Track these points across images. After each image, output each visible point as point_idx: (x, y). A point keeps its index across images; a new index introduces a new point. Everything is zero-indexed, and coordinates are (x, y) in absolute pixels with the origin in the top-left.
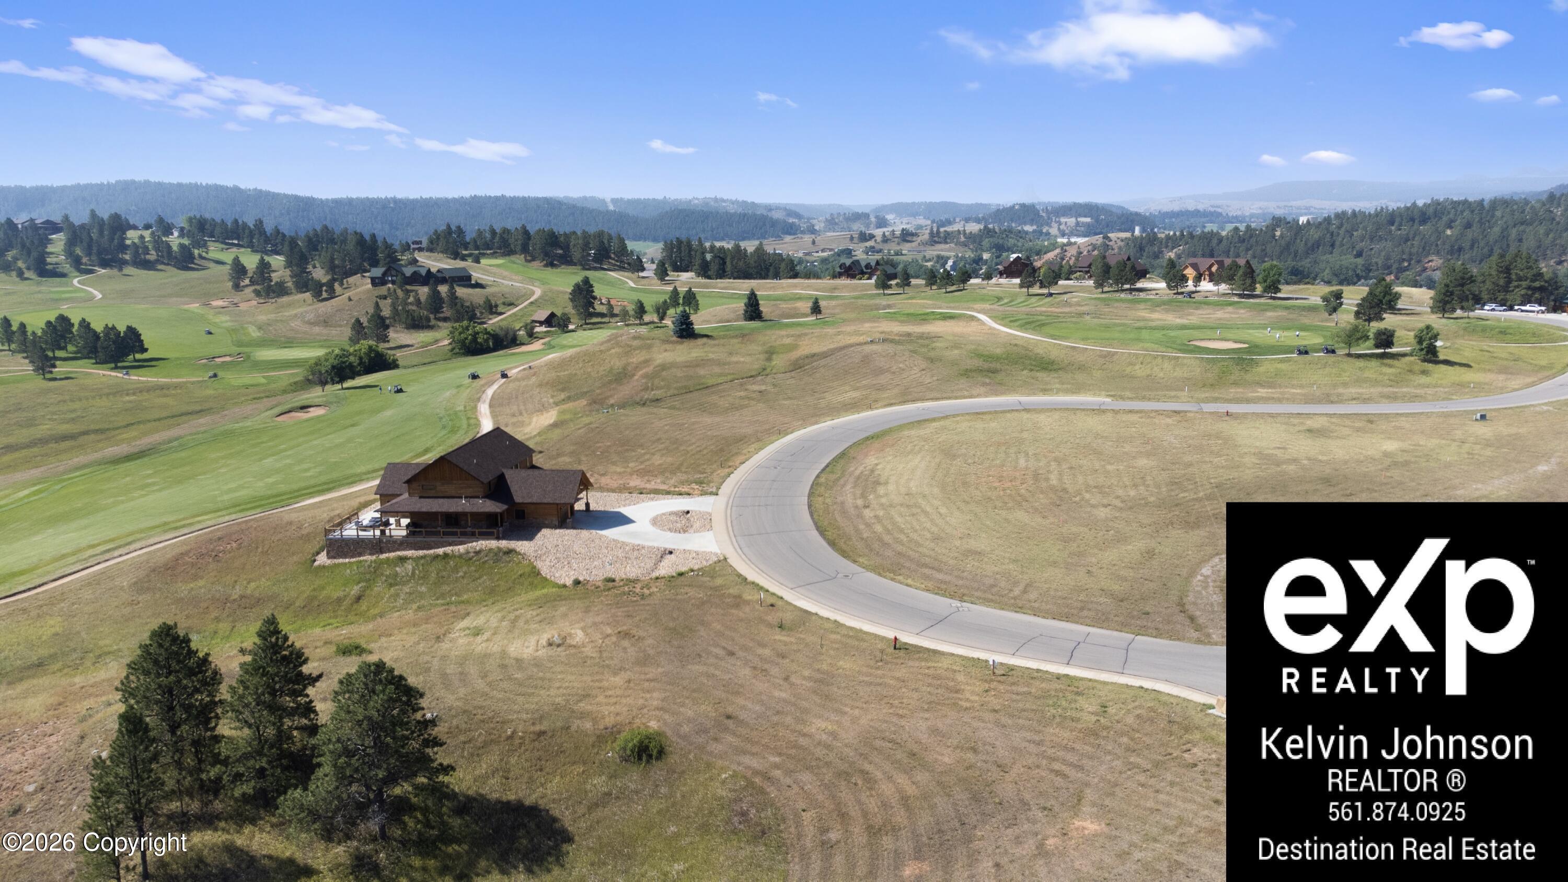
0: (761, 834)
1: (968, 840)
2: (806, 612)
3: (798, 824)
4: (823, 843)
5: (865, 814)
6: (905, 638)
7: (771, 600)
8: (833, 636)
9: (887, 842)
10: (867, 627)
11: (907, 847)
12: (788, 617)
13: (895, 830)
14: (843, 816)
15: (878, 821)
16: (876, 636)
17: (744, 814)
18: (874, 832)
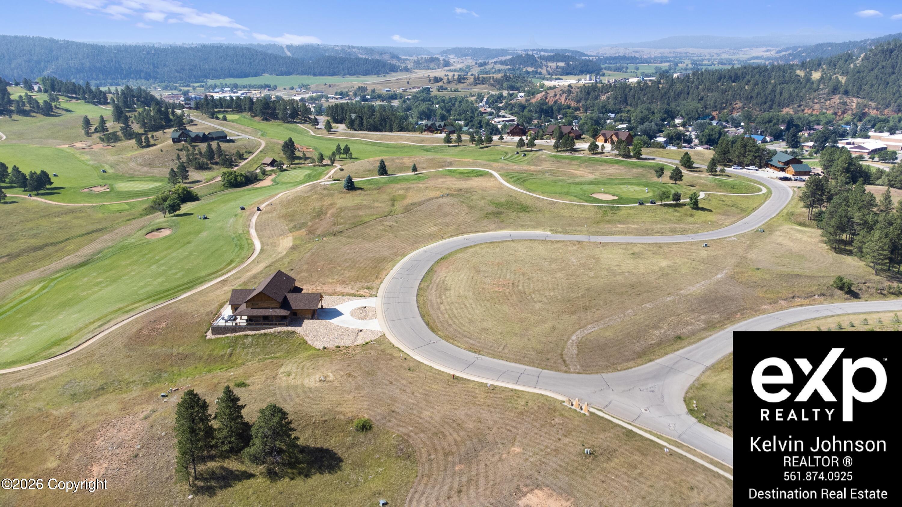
0: (408, 457)
1: (477, 456)
2: (419, 362)
3: (420, 453)
4: (429, 459)
5: (443, 448)
6: (458, 374)
7: (405, 356)
8: (430, 374)
9: (450, 458)
10: (443, 369)
11: (457, 460)
12: (412, 365)
13: (453, 454)
14: (436, 450)
15: (447, 451)
16: (446, 373)
17: (402, 450)
18: (446, 455)
